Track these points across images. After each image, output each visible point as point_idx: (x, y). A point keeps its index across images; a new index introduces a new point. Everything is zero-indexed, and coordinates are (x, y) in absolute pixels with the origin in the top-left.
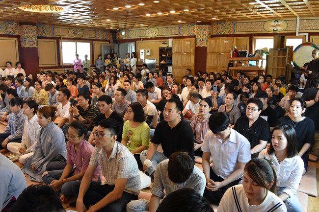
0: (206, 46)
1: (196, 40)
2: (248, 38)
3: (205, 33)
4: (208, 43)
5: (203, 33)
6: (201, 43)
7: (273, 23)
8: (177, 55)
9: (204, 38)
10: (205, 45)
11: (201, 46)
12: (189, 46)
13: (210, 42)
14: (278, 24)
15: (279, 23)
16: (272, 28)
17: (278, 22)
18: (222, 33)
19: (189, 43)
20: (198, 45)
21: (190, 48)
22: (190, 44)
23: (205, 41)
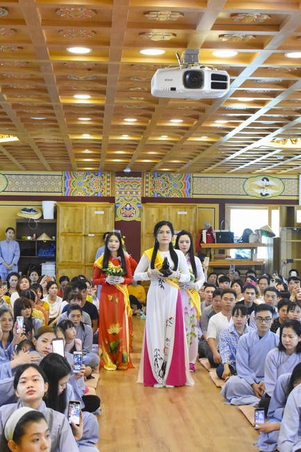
0: (138, 220)
1: (116, 208)
2: (217, 206)
3: (137, 193)
4: (144, 214)
5: (131, 193)
6: (128, 213)
7: (260, 183)
8: (70, 238)
9: (133, 205)
10: (135, 218)
11: (128, 219)
12: (101, 220)
13: (148, 213)
14: (268, 183)
15: (271, 182)
16: (259, 191)
17: (268, 180)
18: (164, 195)
19: (103, 212)
20: (120, 218)
21: (105, 223)
22: (105, 216)
23: (137, 209)
